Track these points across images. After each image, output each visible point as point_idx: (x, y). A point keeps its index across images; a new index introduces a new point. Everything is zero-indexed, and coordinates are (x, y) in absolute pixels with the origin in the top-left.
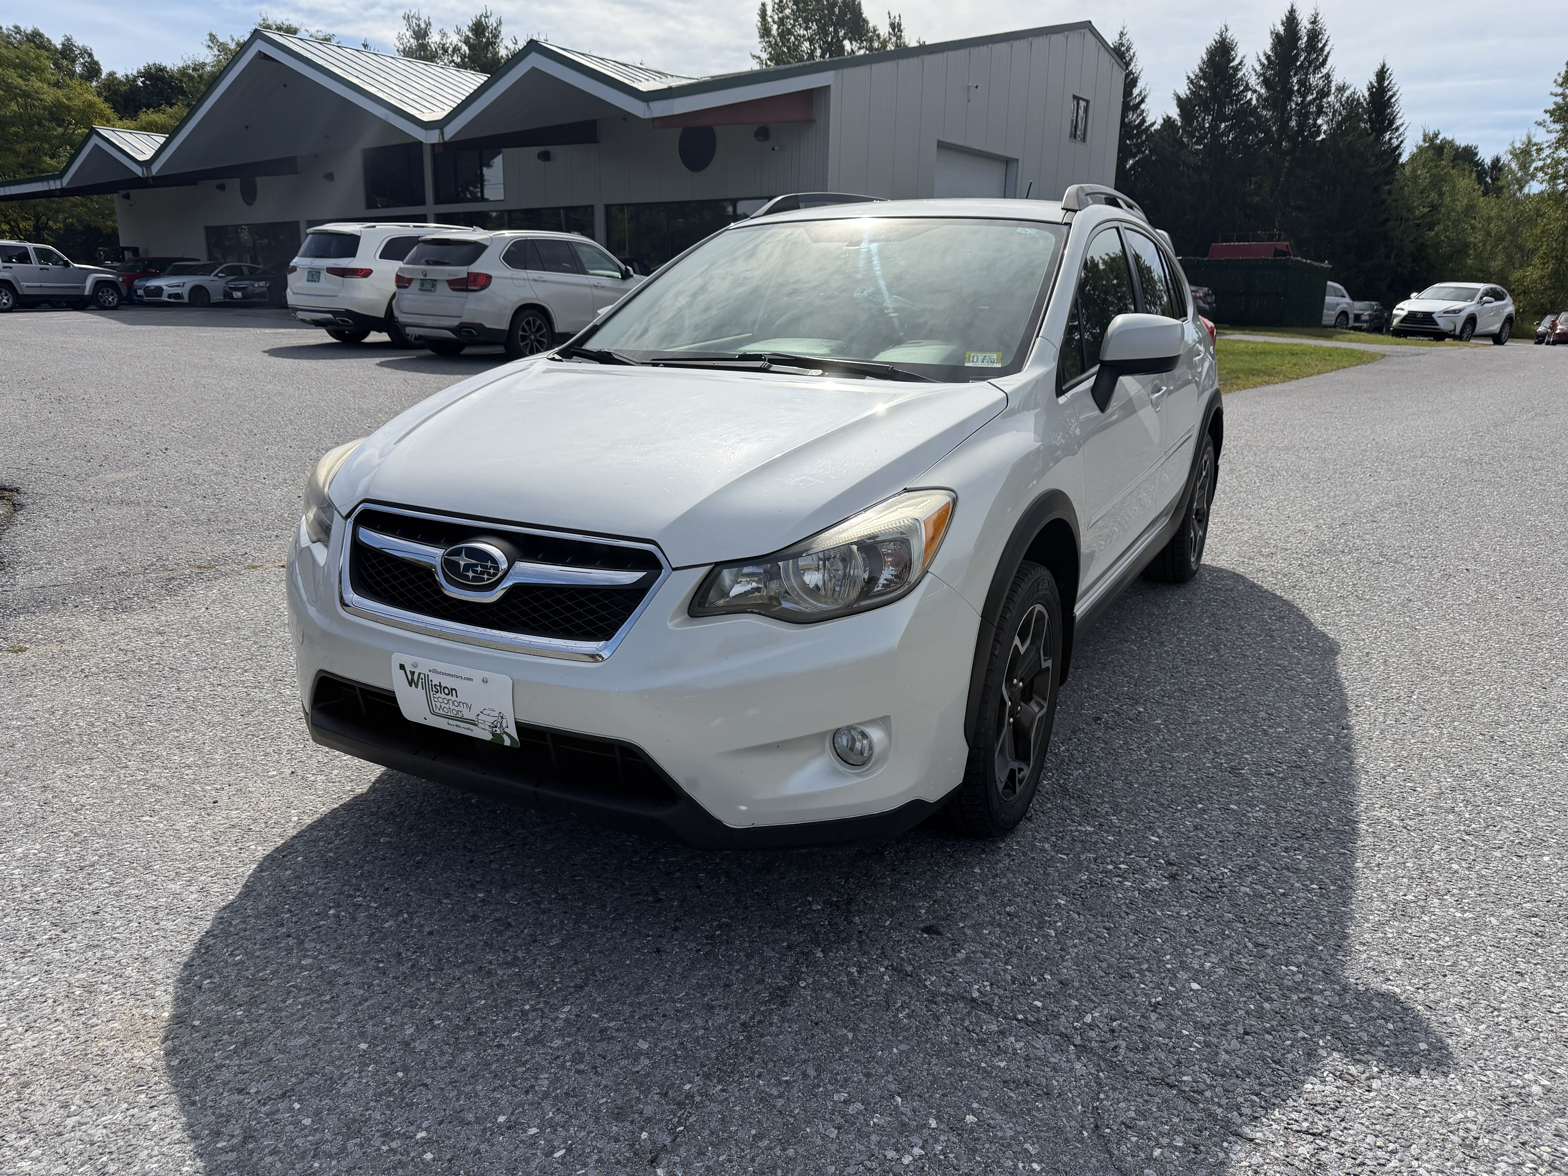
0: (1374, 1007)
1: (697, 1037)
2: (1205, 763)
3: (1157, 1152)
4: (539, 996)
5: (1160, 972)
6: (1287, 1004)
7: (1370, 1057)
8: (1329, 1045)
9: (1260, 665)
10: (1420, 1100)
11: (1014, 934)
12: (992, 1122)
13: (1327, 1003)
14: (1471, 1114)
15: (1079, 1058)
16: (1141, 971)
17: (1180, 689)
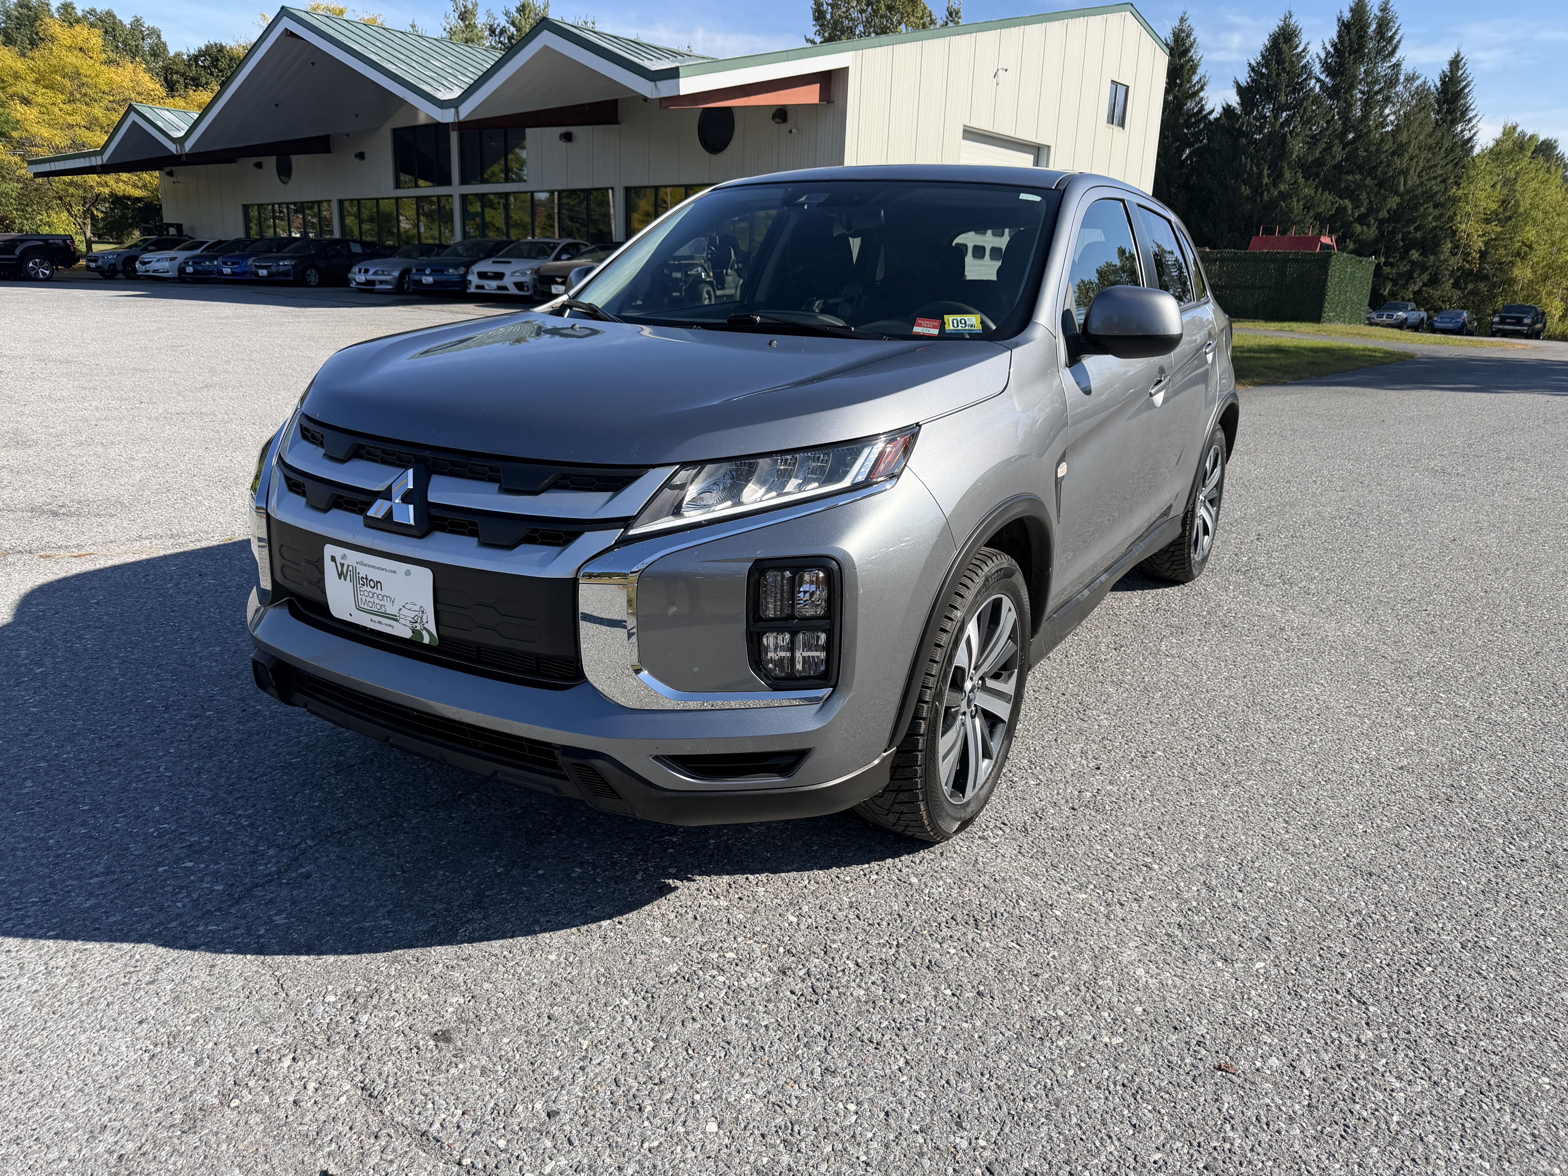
11: (537, 1044)
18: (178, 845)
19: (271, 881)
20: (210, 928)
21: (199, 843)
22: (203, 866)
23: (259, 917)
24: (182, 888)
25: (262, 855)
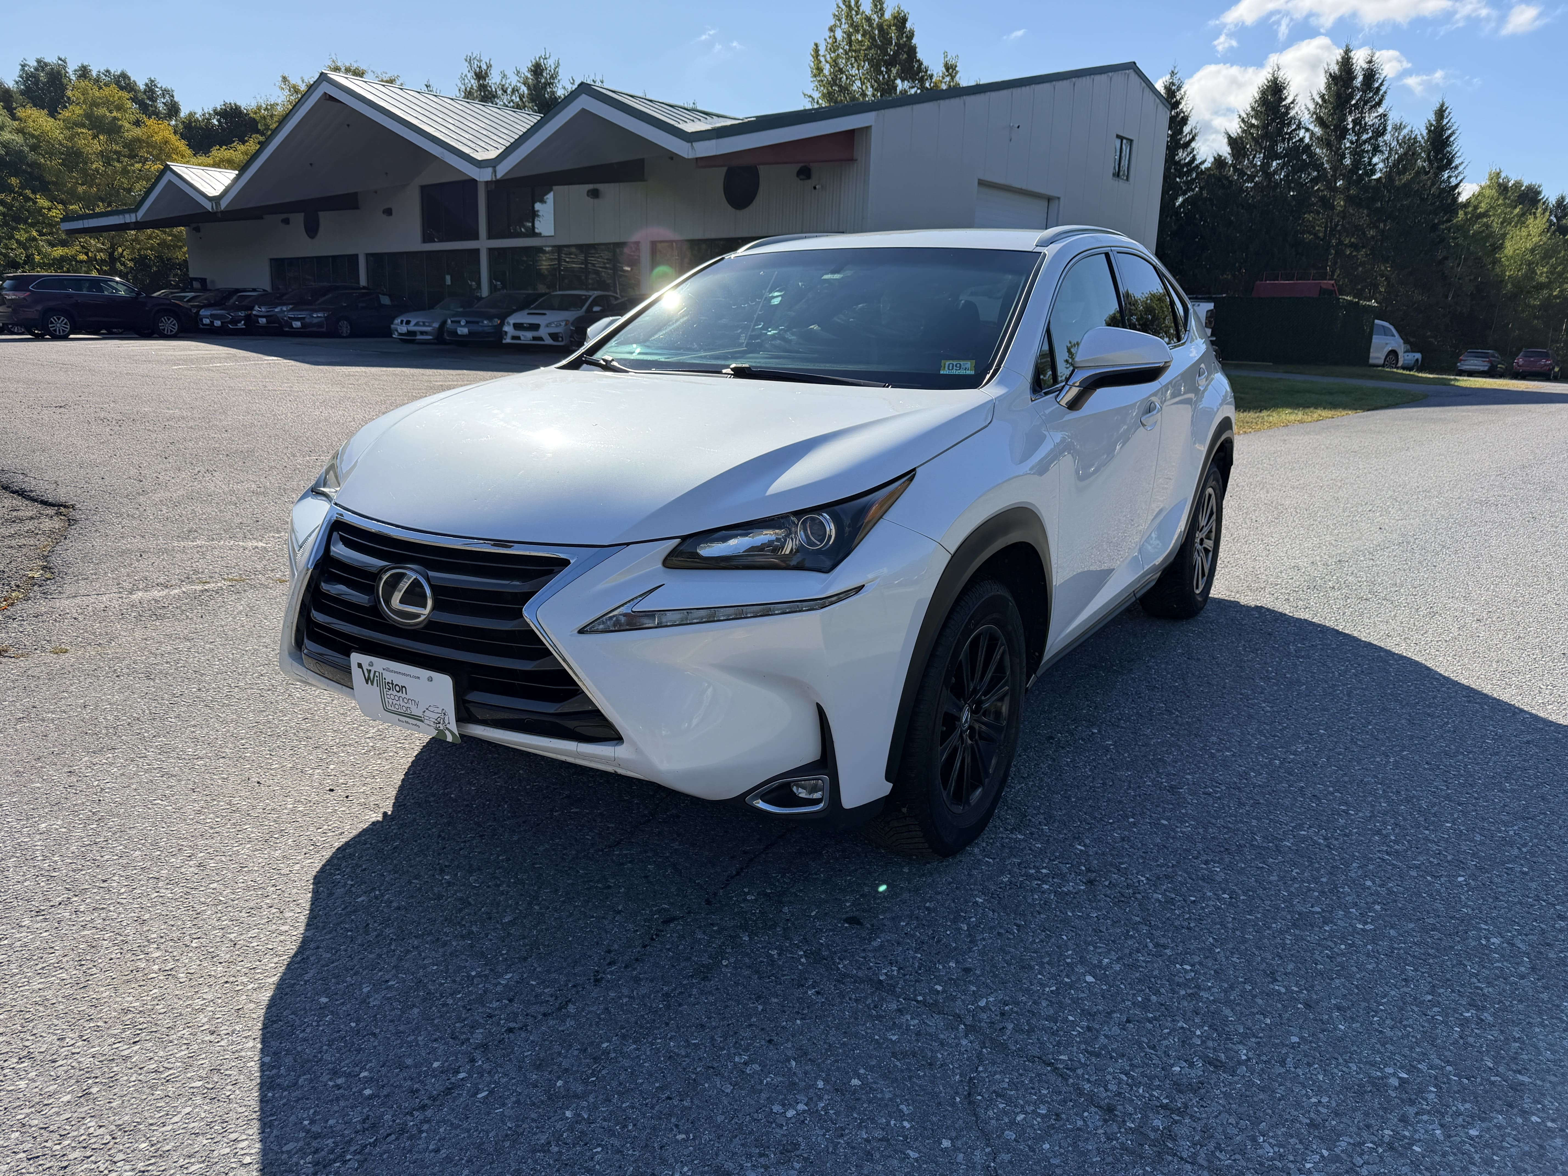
0: (1256, 1003)
1: (622, 1004)
3: (1020, 1118)
4: (486, 965)
5: (1059, 966)
6: (1173, 997)
7: (1241, 1047)
8: (1205, 1034)
9: (1223, 694)
10: (1279, 1086)
11: (928, 926)
12: (874, 1086)
13: (1212, 998)
14: (1325, 1100)
15: (966, 1036)
16: (1041, 965)
17: (1138, 713)
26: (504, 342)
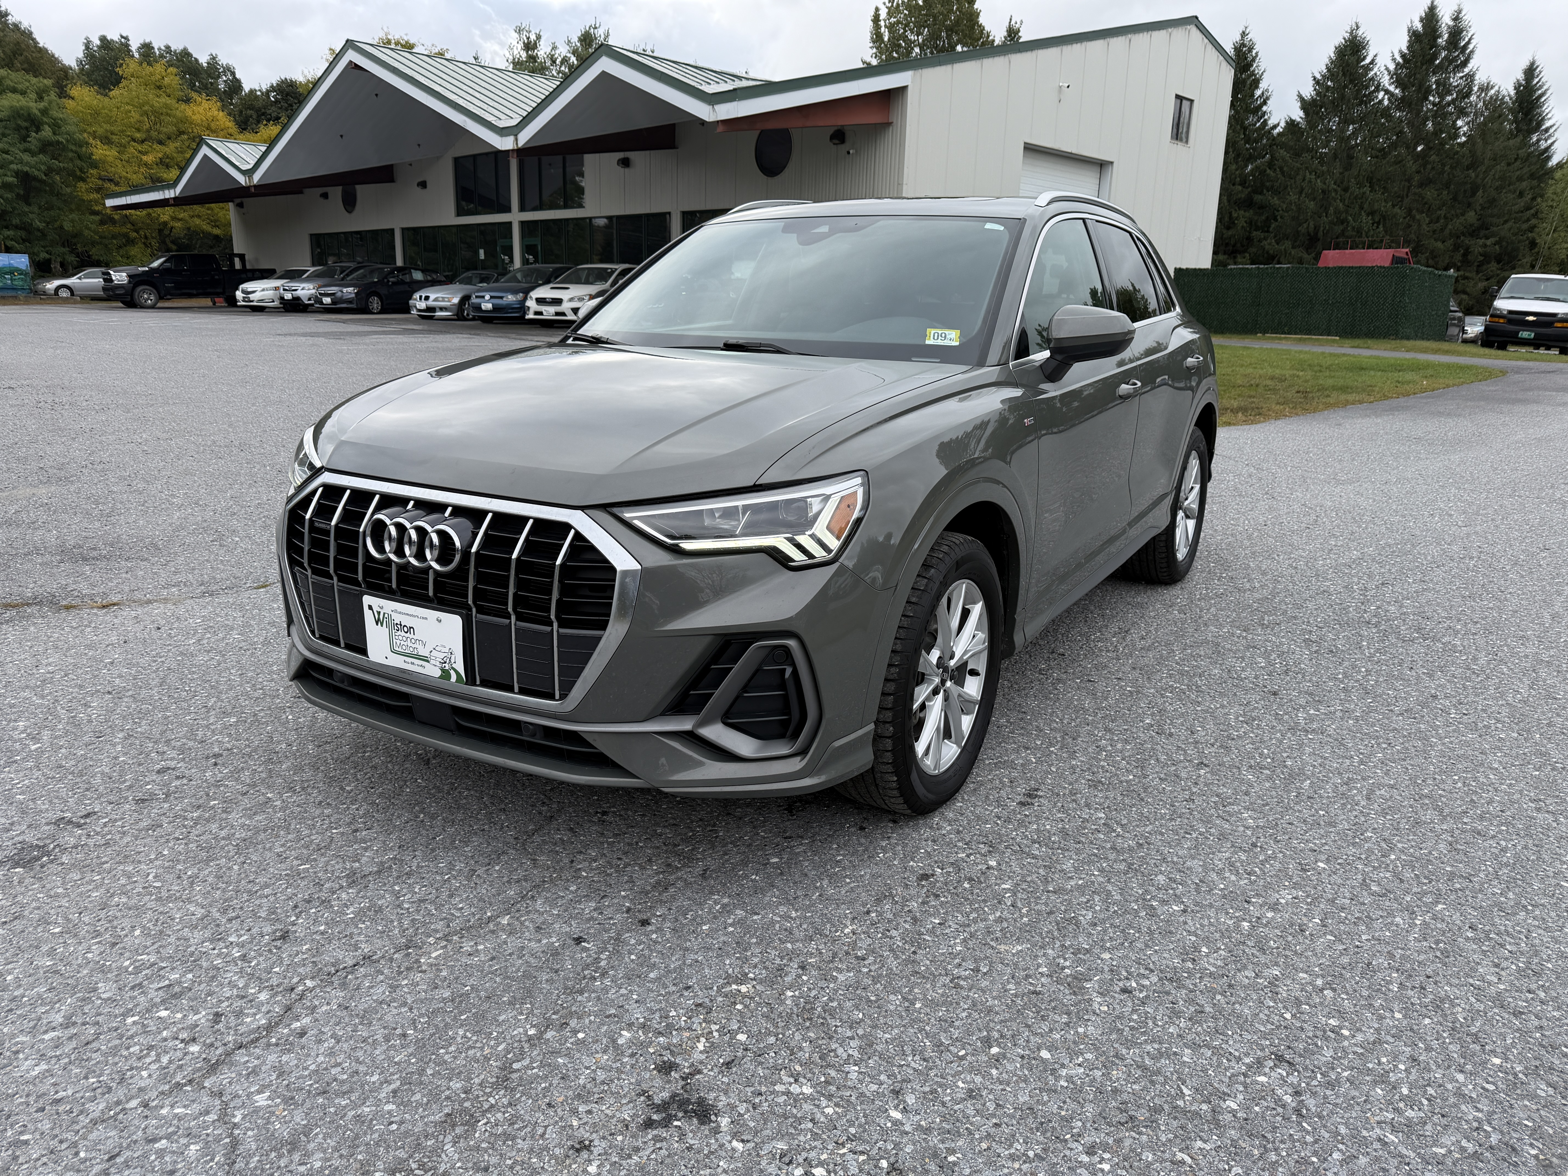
2: (1039, 966)
18: (155, 986)
19: (257, 1039)
20: (177, 1111)
21: (179, 982)
22: (179, 1016)
23: (237, 1096)
24: (150, 1048)
25: (251, 1001)
26: (527, 317)
